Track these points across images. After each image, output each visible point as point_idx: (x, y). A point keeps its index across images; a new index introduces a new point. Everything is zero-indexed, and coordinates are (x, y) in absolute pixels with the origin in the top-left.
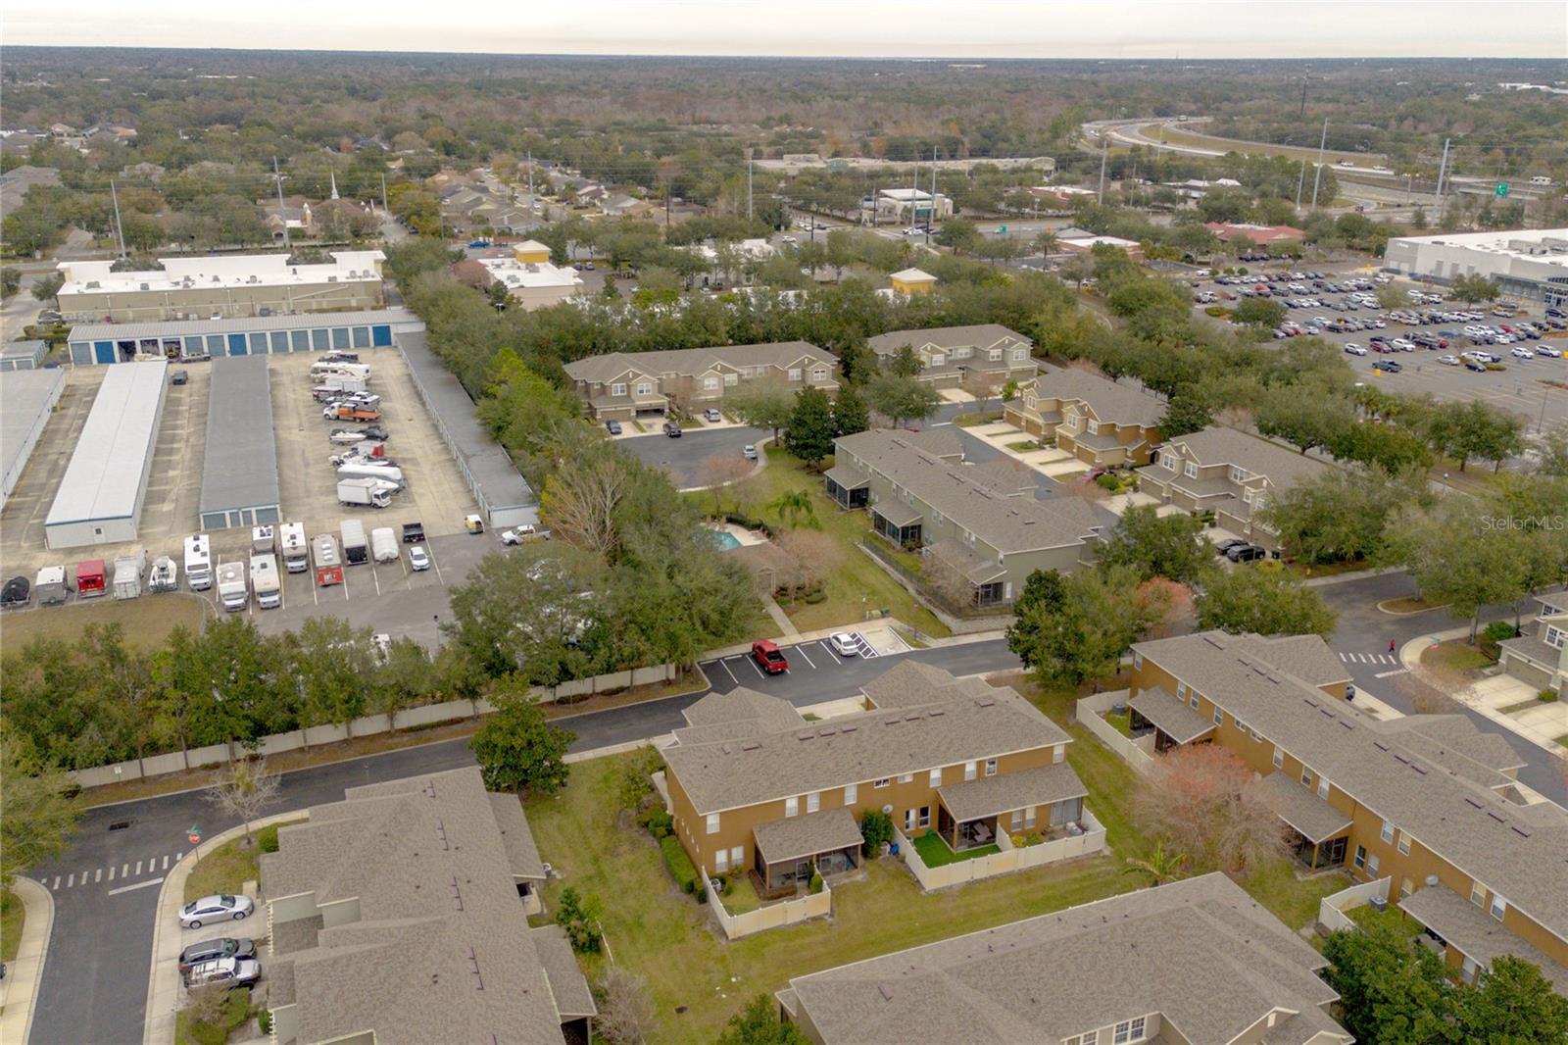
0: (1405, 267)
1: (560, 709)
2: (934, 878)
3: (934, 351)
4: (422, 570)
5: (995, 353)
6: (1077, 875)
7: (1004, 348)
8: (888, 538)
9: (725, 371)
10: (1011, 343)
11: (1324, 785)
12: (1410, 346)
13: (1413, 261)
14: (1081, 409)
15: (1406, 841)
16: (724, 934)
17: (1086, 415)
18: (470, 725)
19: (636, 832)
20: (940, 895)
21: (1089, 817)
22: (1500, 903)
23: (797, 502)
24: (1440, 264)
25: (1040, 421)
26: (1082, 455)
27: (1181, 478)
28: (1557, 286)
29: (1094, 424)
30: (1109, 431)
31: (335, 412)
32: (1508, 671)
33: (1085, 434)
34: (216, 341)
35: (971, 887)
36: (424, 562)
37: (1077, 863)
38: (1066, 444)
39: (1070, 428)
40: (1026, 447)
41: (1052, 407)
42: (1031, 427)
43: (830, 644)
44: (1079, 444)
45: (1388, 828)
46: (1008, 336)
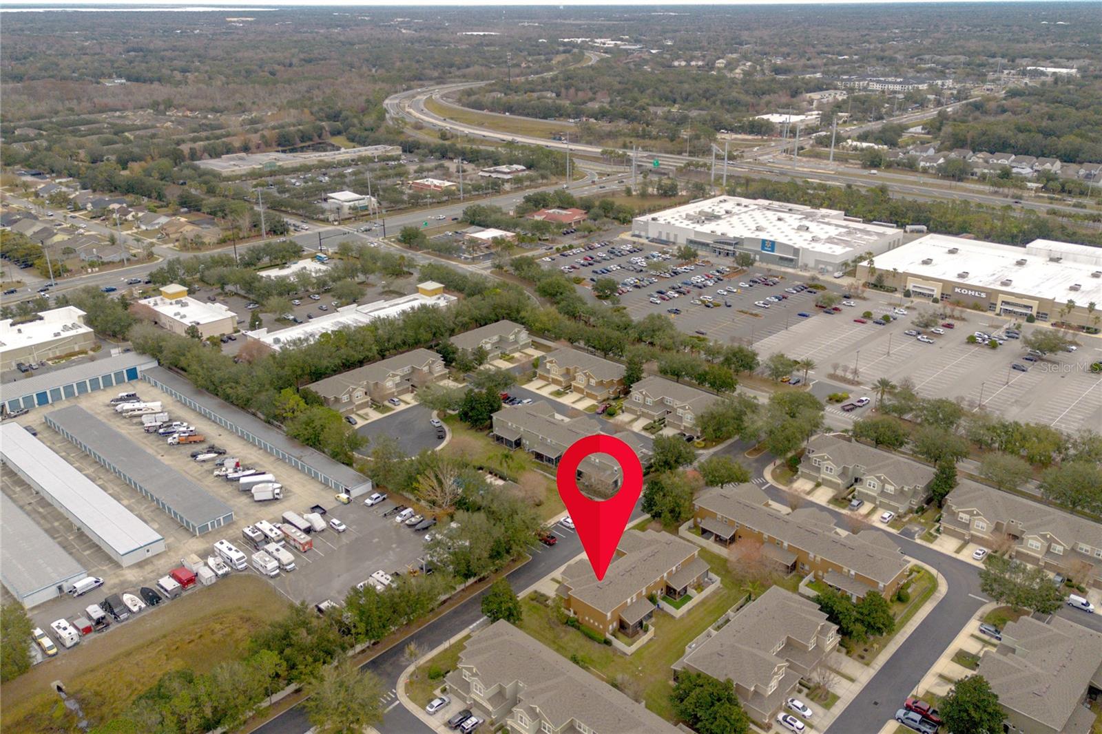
0: (643, 234)
1: (481, 584)
2: (678, 613)
3: (486, 343)
4: (344, 531)
5: (512, 337)
6: (717, 597)
7: (517, 334)
8: (545, 463)
9: (394, 375)
10: (519, 332)
11: (786, 544)
12: (676, 295)
13: (647, 231)
14: (585, 374)
15: (818, 558)
16: (625, 654)
17: (589, 377)
18: (450, 602)
19: (564, 627)
20: (682, 618)
21: (712, 575)
22: (853, 572)
23: (507, 456)
24: (660, 233)
25: (562, 379)
26: (589, 396)
27: (644, 405)
28: (718, 246)
29: (593, 382)
30: (601, 383)
31: (177, 440)
32: (802, 476)
33: (588, 385)
34: (28, 400)
35: (689, 611)
36: (343, 527)
37: (715, 593)
38: (578, 390)
39: (580, 382)
40: (558, 394)
41: (565, 371)
42: (555, 382)
43: (561, 524)
44: (586, 390)
45: (812, 555)
46: (517, 327)
